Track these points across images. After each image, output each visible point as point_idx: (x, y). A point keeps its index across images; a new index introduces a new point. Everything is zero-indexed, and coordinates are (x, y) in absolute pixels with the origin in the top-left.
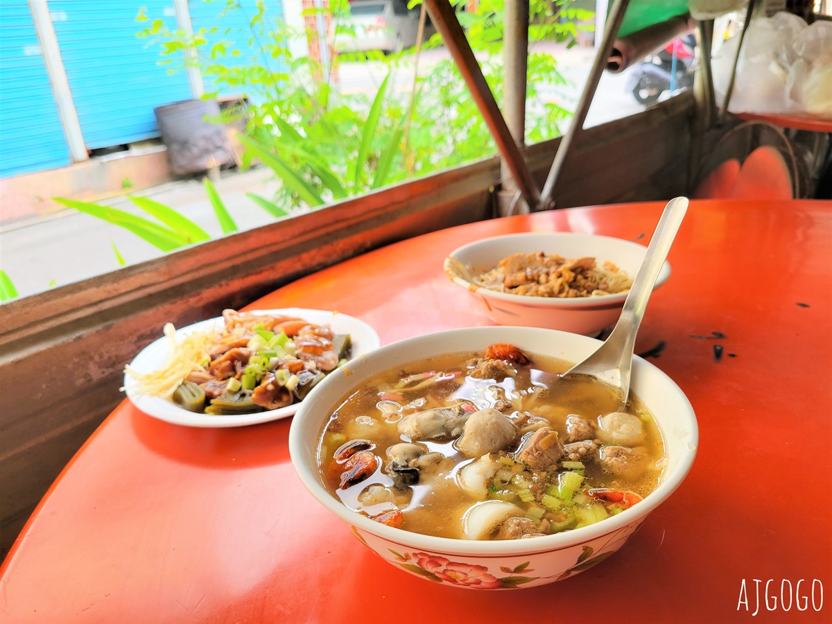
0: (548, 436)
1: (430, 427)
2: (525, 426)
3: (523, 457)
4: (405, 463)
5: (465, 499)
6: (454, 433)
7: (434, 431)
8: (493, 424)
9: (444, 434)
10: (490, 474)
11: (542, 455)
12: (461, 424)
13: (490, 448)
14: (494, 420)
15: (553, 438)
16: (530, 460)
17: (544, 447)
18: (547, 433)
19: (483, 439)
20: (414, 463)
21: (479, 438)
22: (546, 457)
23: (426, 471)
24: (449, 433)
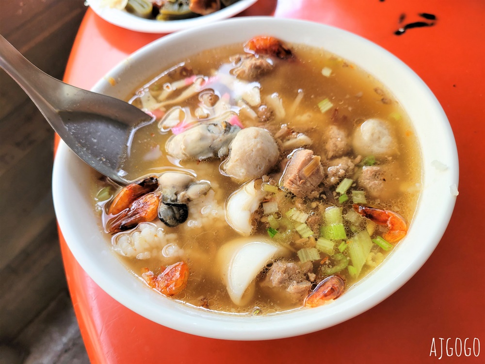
0: (312, 162)
1: (198, 150)
2: (289, 140)
3: (286, 184)
4: (174, 198)
5: (230, 234)
6: (221, 153)
7: (201, 153)
8: (258, 150)
9: (211, 155)
10: (255, 207)
11: (304, 183)
12: (228, 142)
13: (255, 173)
14: (259, 146)
15: (316, 164)
16: (293, 189)
17: (307, 175)
18: (311, 159)
19: (249, 165)
20: (184, 196)
21: (245, 165)
22: (309, 185)
23: (195, 203)
24: (216, 154)
